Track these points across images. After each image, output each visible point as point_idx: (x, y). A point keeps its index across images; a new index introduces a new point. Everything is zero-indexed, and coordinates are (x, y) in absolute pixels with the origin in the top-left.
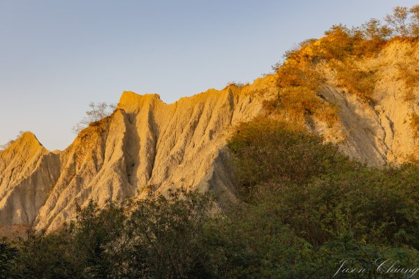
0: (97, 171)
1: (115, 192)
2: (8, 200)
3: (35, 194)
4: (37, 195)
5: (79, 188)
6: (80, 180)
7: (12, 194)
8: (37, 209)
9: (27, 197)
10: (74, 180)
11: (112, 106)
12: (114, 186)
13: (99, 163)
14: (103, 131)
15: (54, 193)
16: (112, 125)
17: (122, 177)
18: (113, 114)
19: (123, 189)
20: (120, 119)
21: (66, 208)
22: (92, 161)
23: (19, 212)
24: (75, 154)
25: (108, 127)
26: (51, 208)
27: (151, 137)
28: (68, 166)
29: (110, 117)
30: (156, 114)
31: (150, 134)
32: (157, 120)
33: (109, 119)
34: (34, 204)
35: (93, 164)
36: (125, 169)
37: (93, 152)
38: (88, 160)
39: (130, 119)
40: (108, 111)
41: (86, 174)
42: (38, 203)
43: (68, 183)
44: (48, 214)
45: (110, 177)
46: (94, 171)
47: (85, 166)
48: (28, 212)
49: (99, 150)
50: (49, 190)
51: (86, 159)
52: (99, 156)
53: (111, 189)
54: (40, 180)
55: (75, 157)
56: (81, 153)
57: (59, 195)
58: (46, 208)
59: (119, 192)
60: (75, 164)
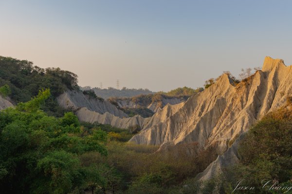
1: (245, 124)
3: (211, 120)
4: (213, 121)
5: (232, 118)
6: (233, 114)
7: (199, 122)
8: (212, 129)
9: (207, 122)
10: (229, 115)
11: (255, 69)
12: (245, 120)
13: (244, 104)
14: (248, 84)
15: (220, 121)
16: (254, 80)
17: (250, 115)
18: (255, 74)
19: (250, 122)
20: (258, 76)
21: (222, 131)
22: (240, 103)
23: (202, 131)
24: (233, 98)
25: (252, 82)
26: (218, 129)
27: (273, 89)
28: (228, 105)
30: (280, 72)
31: (272, 87)
32: (279, 76)
33: (252, 77)
34: (210, 126)
35: (240, 105)
36: (253, 110)
37: (242, 98)
38: (238, 103)
39: (264, 75)
40: (253, 72)
41: (236, 110)
42: (212, 126)
43: (227, 115)
44: (216, 132)
45: (243, 115)
46: (241, 109)
47: (237, 106)
48: (207, 130)
49: (245, 96)
50: (218, 119)
51: (237, 102)
52: (244, 100)
53: (243, 122)
54: (214, 113)
55: (233, 100)
56: (236, 98)
57: (222, 122)
58: (215, 128)
59: (247, 124)
60: (232, 104)
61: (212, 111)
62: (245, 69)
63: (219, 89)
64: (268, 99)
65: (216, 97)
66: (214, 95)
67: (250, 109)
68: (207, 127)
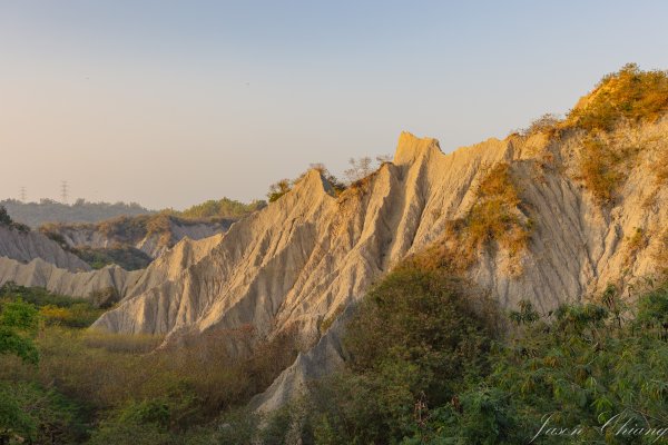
0: (352, 247)
1: (358, 281)
3: (284, 274)
4: (287, 276)
5: (328, 269)
6: (331, 260)
7: (257, 278)
8: (284, 294)
9: (275, 279)
10: (323, 261)
11: (379, 159)
12: (358, 274)
13: (355, 237)
14: (365, 193)
15: (303, 275)
16: (377, 185)
17: (369, 262)
18: (379, 170)
19: (368, 277)
20: (386, 175)
21: (307, 298)
22: (347, 234)
23: (262, 299)
24: (331, 225)
25: (371, 188)
26: (298, 294)
27: (416, 204)
28: (321, 240)
29: (375, 174)
30: (431, 167)
31: (415, 199)
32: (430, 176)
33: (373, 176)
34: (282, 287)
35: (348, 239)
36: (376, 250)
37: (350, 223)
38: (343, 234)
39: (399, 173)
40: (374, 166)
41: (338, 251)
42: (286, 286)
43: (319, 262)
44: (293, 301)
45: (355, 261)
46: (348, 248)
47: (339, 241)
48: (274, 299)
49: (357, 220)
50: (298, 271)
51: (341, 232)
52: (356, 227)
53: (354, 276)
54: (290, 258)
55: (331, 228)
56: (337, 223)
57: (308, 277)
58: (293, 292)
59: (362, 281)
60: (330, 236)
61: (284, 254)
62: (356, 159)
63: (300, 205)
64: (407, 225)
65: (293, 221)
66: (290, 218)
67: (368, 248)
68: (274, 290)
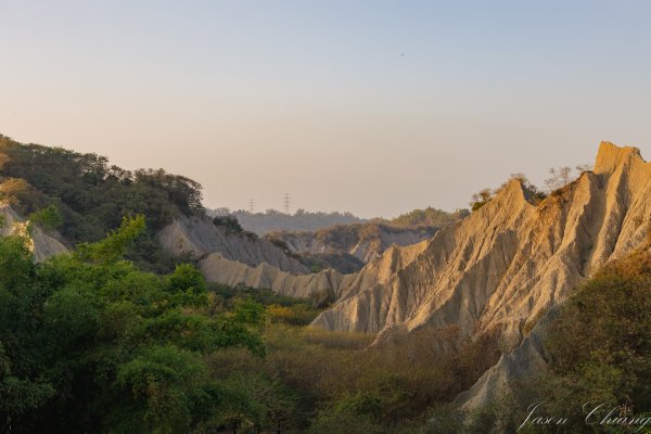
0: (553, 253)
1: (559, 286)
2: (456, 289)
3: (487, 279)
4: (489, 281)
5: (530, 275)
6: (532, 266)
7: (461, 282)
8: (487, 297)
9: (478, 284)
10: (525, 267)
11: (578, 168)
12: (559, 279)
13: (556, 243)
14: (565, 202)
15: (505, 279)
16: (577, 193)
17: (570, 268)
18: (579, 179)
19: (569, 282)
20: (586, 184)
21: (509, 302)
22: (547, 241)
23: (466, 302)
24: (532, 232)
25: (572, 196)
26: (500, 298)
27: (617, 211)
28: (522, 247)
29: (574, 183)
30: (632, 175)
31: (616, 206)
32: (631, 184)
33: (573, 185)
34: (485, 291)
35: (548, 245)
36: (577, 256)
37: (551, 230)
38: (544, 241)
39: (599, 182)
40: (574, 175)
41: (539, 257)
42: (488, 291)
43: (520, 267)
44: (496, 304)
45: (556, 267)
46: (549, 254)
47: (540, 247)
48: (477, 301)
49: (557, 227)
50: (500, 276)
51: (542, 239)
52: (557, 234)
53: (555, 282)
54: (493, 263)
55: (532, 235)
56: (538, 230)
57: (510, 282)
58: (495, 296)
59: (563, 286)
60: (531, 243)
61: (487, 259)
62: (557, 169)
63: (501, 213)
64: (608, 232)
65: (495, 229)
66: (492, 225)
67: (569, 254)
68: (477, 293)
